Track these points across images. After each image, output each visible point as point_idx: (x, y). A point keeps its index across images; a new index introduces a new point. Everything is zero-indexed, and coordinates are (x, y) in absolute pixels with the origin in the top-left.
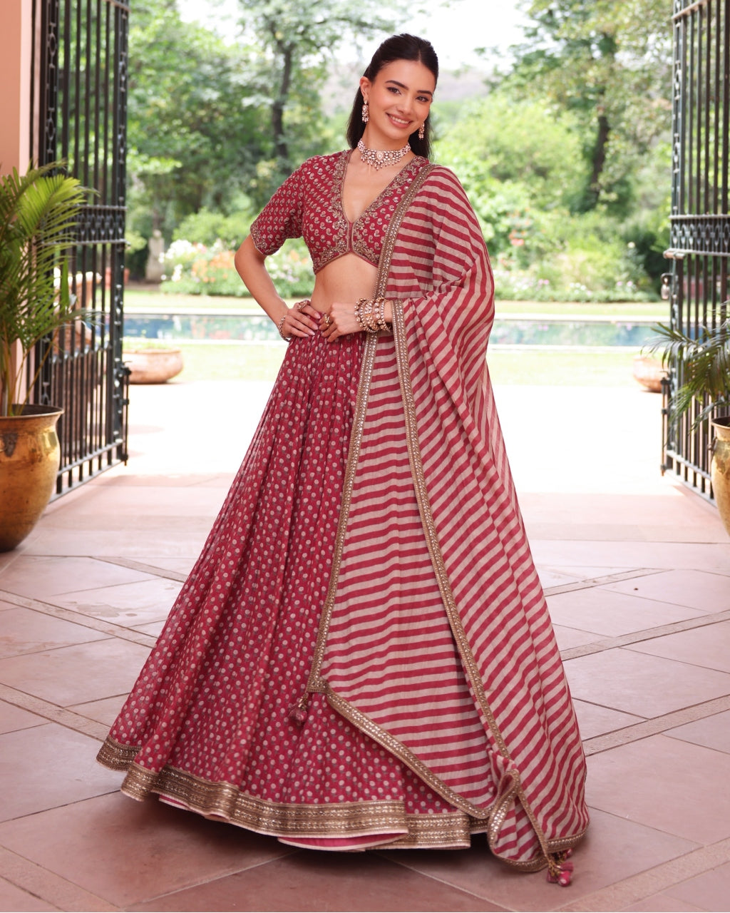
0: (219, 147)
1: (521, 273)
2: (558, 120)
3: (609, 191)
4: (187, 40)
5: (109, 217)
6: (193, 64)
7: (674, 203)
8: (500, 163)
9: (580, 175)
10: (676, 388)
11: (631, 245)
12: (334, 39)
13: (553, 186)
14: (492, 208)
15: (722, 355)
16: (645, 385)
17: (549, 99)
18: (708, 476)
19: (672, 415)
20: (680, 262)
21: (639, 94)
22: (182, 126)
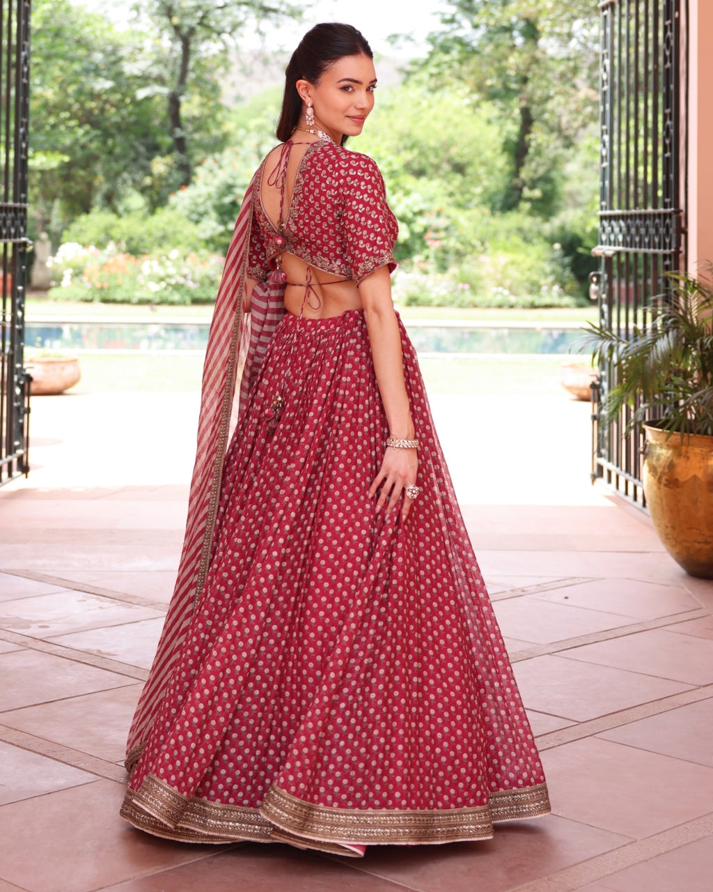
0: (110, 142)
1: (439, 276)
2: (478, 110)
3: (532, 188)
4: (77, 27)
5: (11, 215)
6: (81, 52)
7: (603, 198)
8: (414, 159)
9: (501, 171)
10: (606, 392)
11: (557, 246)
12: (236, 26)
13: (472, 183)
14: (407, 206)
15: (655, 354)
16: (574, 394)
17: (467, 89)
18: (640, 483)
19: (601, 420)
20: (609, 260)
21: (564, 84)
22: (70, 119)
